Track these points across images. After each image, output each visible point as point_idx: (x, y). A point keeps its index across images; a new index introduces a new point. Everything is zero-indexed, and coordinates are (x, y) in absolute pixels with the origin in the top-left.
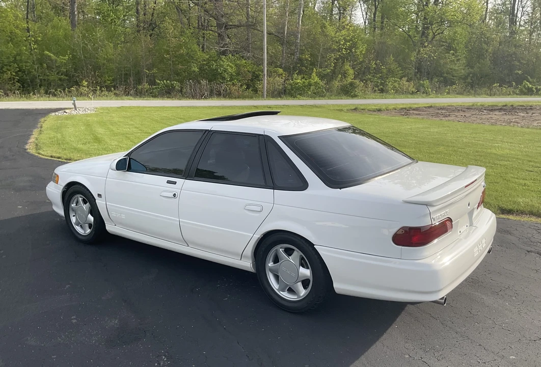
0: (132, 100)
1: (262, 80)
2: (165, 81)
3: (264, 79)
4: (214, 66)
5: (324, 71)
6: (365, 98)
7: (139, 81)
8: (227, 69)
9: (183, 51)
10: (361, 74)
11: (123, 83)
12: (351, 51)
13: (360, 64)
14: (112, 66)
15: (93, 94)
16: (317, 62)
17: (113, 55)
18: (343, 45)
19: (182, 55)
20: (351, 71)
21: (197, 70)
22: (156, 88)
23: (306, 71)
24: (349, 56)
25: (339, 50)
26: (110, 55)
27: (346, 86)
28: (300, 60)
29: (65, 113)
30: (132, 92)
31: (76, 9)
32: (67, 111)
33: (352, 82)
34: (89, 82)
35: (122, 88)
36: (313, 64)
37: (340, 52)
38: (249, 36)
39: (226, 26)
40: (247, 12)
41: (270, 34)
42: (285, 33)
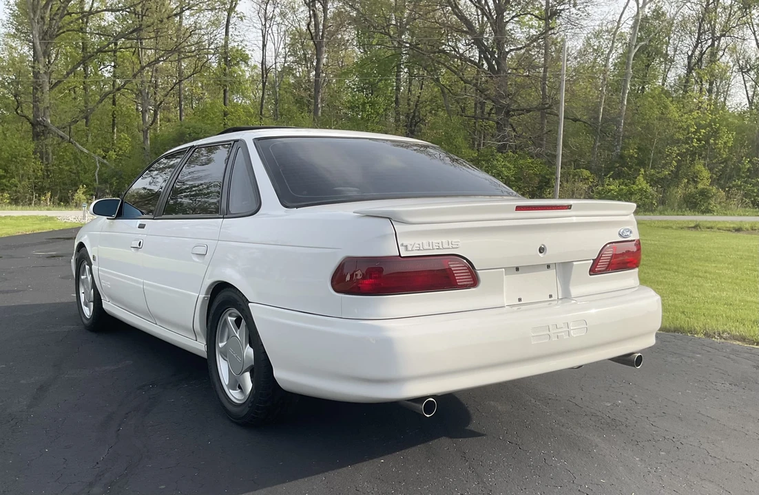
1: (553, 187)
3: (556, 185)
5: (658, 173)
6: (726, 215)
8: (501, 172)
10: (723, 178)
12: (707, 142)
13: (722, 163)
16: (649, 159)
18: (695, 133)
20: (706, 174)
23: (629, 175)
24: (705, 150)
25: (688, 140)
27: (691, 196)
28: (621, 157)
33: (703, 189)
36: (642, 163)
37: (688, 144)
38: (542, 124)
39: (509, 111)
40: (543, 90)
41: (575, 120)
42: (598, 117)
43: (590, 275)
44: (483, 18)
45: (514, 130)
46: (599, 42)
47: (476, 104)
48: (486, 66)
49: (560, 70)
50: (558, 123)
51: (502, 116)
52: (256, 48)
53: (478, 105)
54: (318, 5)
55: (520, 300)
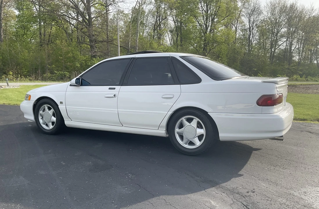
0: (40, 82)
2: (60, 72)
4: (89, 63)
7: (44, 72)
9: (70, 55)
11: (34, 73)
14: (28, 63)
15: (16, 79)
17: (28, 57)
19: (70, 57)
21: (79, 65)
22: (54, 76)
26: (26, 57)
29: (1, 88)
30: (40, 78)
31: (2, 32)
32: (2, 87)
34: (13, 72)
35: (34, 76)
42: (129, 46)
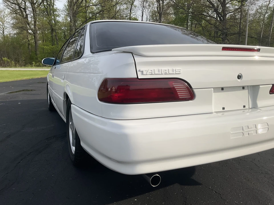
38: (239, 39)
39: (227, 34)
40: (240, 26)
41: (252, 37)
42: (261, 36)
43: (270, 94)
44: (218, 2)
45: (229, 41)
46: (261, 10)
47: (215, 32)
48: (219, 19)
49: (246, 20)
50: (245, 38)
51: (224, 36)
52: (140, 17)
53: (216, 32)
54: (161, 2)
55: (223, 108)
